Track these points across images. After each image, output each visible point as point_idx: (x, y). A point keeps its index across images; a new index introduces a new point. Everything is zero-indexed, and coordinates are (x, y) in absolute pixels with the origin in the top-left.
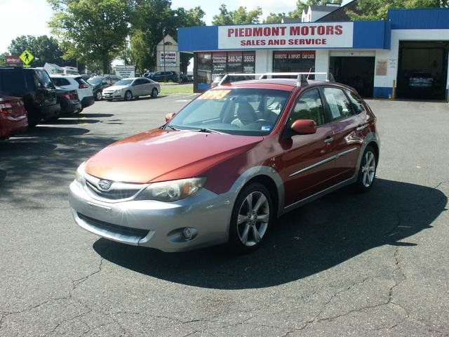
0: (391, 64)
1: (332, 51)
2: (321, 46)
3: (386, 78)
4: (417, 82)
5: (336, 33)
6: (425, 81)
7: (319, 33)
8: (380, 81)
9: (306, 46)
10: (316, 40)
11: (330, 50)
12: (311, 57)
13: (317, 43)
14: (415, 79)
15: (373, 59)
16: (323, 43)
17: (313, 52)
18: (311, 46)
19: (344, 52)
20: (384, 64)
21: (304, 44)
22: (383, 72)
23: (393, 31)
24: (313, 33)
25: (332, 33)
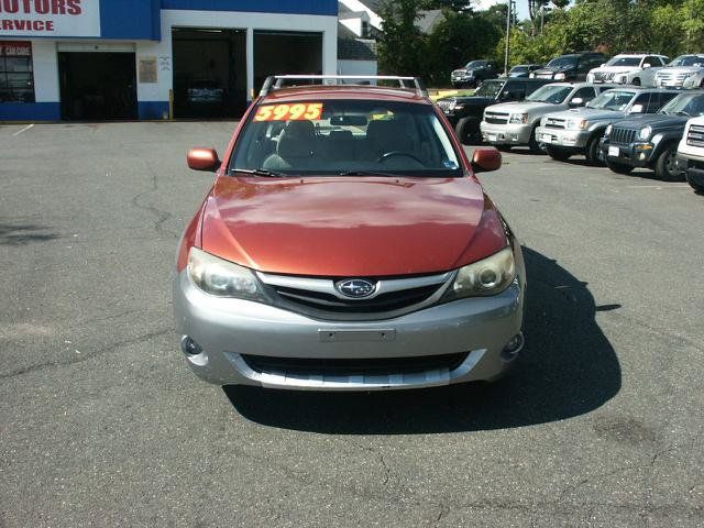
0: (163, 63)
1: (61, 43)
2: (45, 33)
3: (156, 88)
4: (199, 94)
5: (70, 12)
6: (211, 93)
7: (38, 10)
8: (147, 92)
9: (15, 32)
10: (35, 23)
11: (59, 41)
12: (24, 52)
13: (36, 28)
14: (195, 90)
15: (132, 56)
16: (48, 29)
17: (28, 44)
18: (25, 32)
19: (83, 44)
20: (150, 64)
21: (11, 28)
22: (150, 76)
23: (163, 12)
24: (27, 10)
25: (63, 12)
